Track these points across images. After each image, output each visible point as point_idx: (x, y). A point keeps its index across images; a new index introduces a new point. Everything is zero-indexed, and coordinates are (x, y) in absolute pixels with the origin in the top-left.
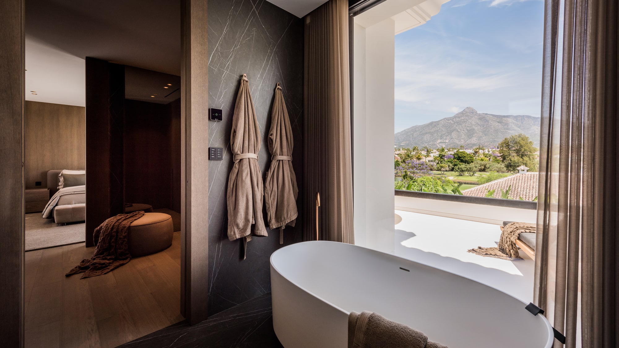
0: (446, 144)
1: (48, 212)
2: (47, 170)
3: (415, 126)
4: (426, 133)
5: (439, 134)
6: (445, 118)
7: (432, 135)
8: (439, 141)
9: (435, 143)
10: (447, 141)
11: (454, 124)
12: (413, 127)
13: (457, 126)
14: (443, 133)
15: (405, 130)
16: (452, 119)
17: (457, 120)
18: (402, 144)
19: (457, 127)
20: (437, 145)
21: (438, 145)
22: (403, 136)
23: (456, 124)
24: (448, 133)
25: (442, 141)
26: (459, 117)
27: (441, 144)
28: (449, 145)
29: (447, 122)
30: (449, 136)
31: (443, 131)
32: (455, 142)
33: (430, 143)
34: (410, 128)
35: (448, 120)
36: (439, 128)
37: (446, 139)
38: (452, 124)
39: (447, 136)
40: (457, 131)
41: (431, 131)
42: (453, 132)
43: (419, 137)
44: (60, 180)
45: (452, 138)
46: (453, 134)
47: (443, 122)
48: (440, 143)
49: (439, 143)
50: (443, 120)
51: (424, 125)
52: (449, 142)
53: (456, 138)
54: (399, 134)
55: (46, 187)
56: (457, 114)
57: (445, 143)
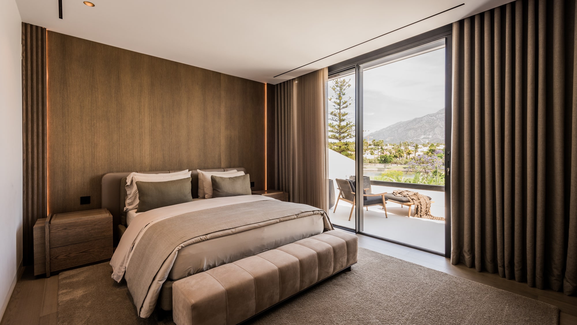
0: (430, 139)
1: (153, 299)
2: (100, 173)
3: (400, 122)
4: (411, 129)
5: (422, 130)
6: (428, 115)
7: (416, 131)
8: (423, 137)
9: (419, 139)
10: (430, 137)
11: (437, 120)
12: (398, 123)
13: (439, 122)
14: (426, 129)
15: (390, 126)
16: (434, 115)
17: (440, 116)
18: (387, 140)
19: (440, 124)
20: (420, 140)
21: (422, 141)
22: (388, 132)
23: (439, 120)
24: (431, 128)
25: (425, 136)
26: (441, 113)
27: (424, 140)
28: (432, 140)
29: (430, 118)
30: (432, 131)
31: (426, 127)
32: (438, 137)
33: (414, 139)
34: (395, 124)
35: (431, 117)
36: (422, 124)
37: (429, 135)
38: (435, 120)
39: (430, 132)
40: (440, 127)
41: (415, 127)
42: (435, 128)
43: (404, 133)
44: (128, 193)
45: (435, 134)
46: (436, 129)
47: (426, 119)
48: (424, 138)
49: (422, 139)
50: (426, 117)
51: (408, 121)
52: (432, 137)
53: (439, 134)
54: (384, 130)
55: (99, 207)
56: (440, 111)
57: (428, 138)
